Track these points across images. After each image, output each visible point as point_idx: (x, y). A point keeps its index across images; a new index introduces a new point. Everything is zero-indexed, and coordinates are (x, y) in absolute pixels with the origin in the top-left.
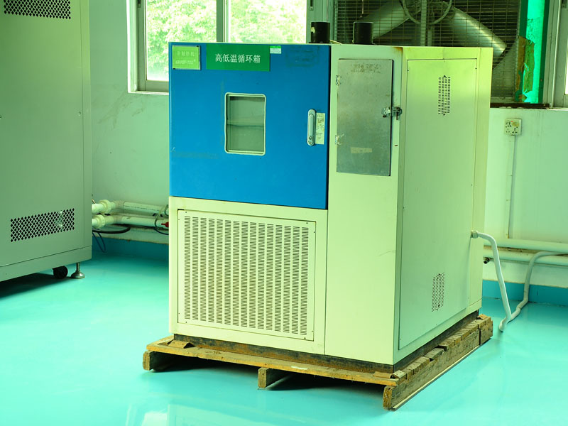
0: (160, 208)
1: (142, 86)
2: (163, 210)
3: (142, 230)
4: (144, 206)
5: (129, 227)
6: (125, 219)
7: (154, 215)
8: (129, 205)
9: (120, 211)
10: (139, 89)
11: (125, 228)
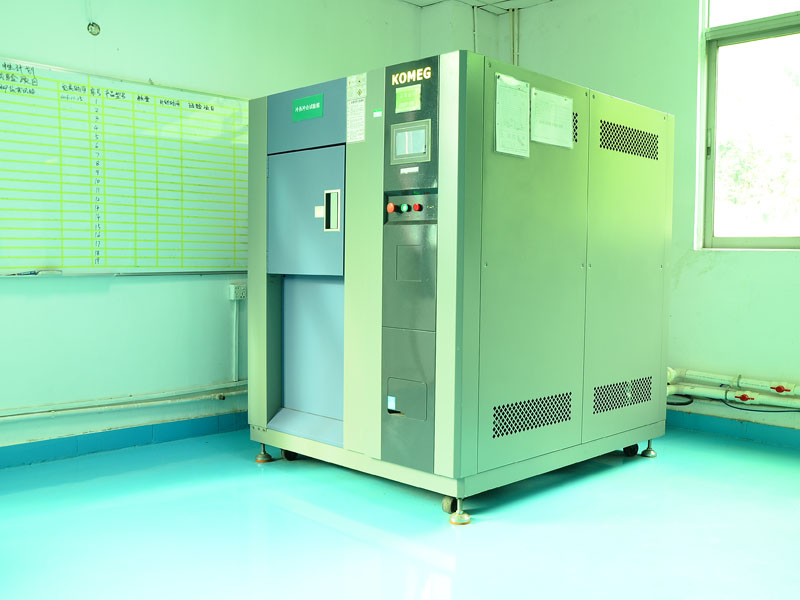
0: (731, 378)
1: (708, 243)
2: (736, 380)
3: (706, 402)
4: (711, 375)
5: (691, 398)
6: (687, 390)
7: (721, 385)
8: (691, 374)
9: (681, 380)
10: (704, 247)
11: (687, 400)
